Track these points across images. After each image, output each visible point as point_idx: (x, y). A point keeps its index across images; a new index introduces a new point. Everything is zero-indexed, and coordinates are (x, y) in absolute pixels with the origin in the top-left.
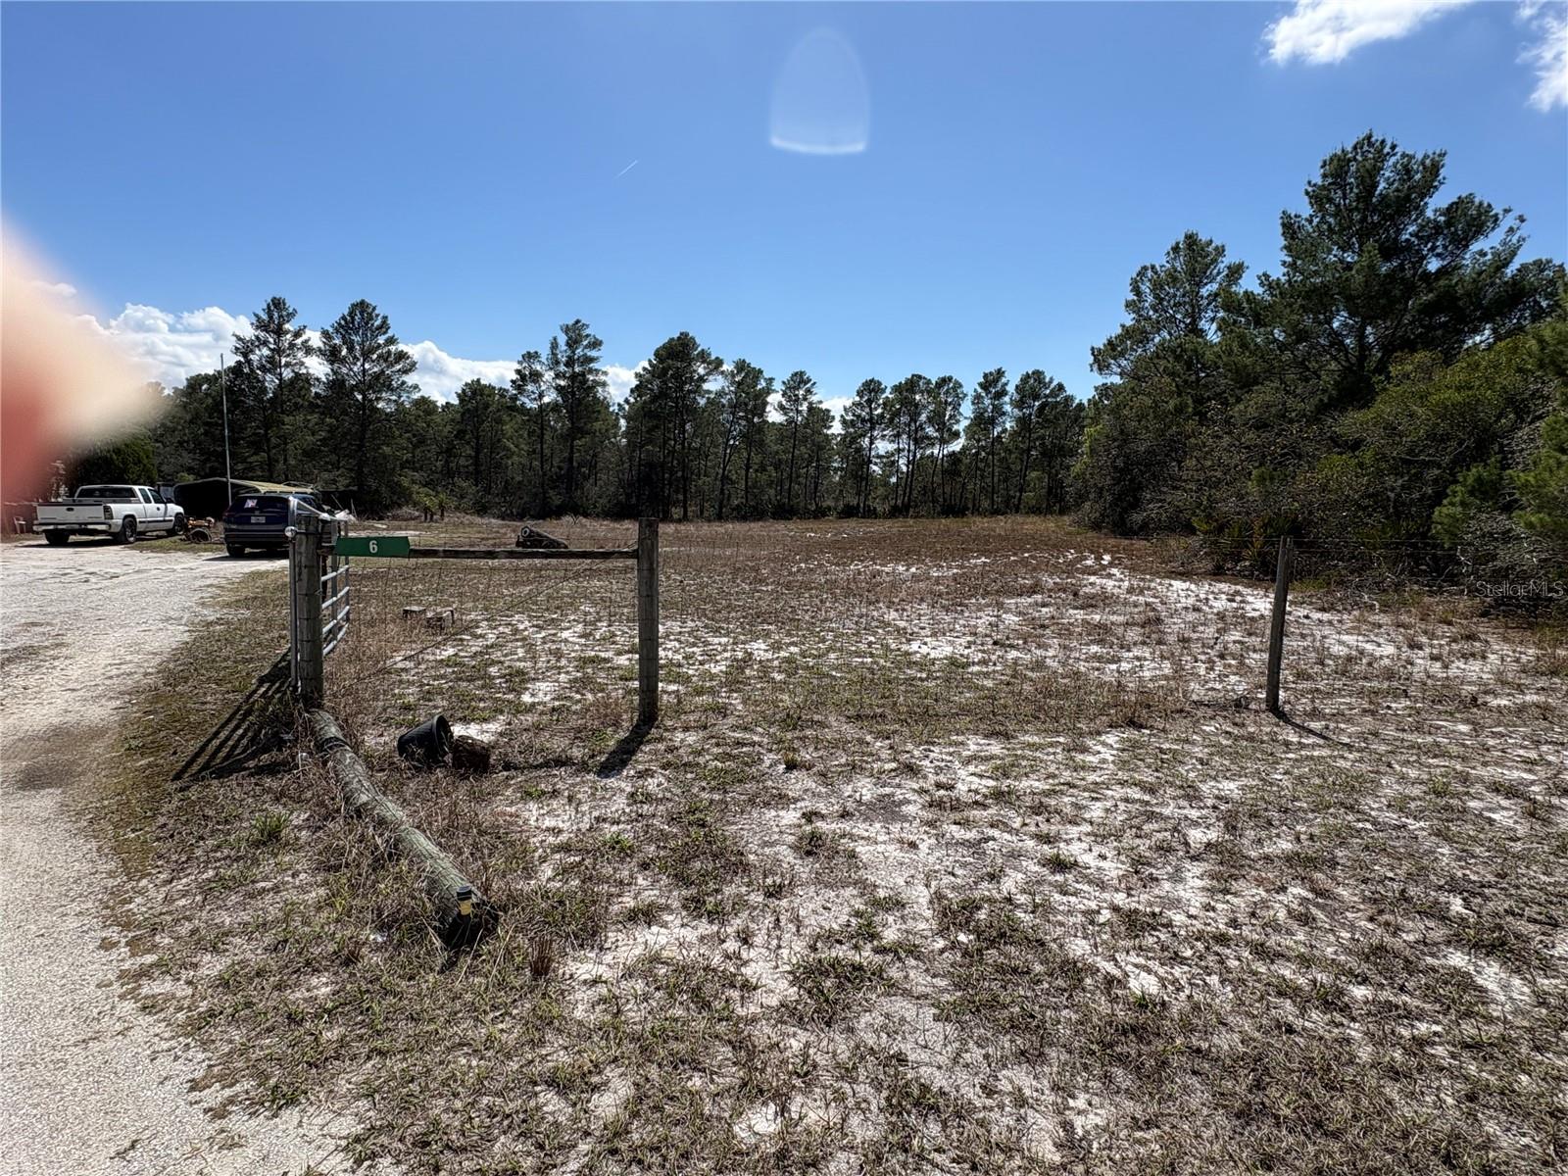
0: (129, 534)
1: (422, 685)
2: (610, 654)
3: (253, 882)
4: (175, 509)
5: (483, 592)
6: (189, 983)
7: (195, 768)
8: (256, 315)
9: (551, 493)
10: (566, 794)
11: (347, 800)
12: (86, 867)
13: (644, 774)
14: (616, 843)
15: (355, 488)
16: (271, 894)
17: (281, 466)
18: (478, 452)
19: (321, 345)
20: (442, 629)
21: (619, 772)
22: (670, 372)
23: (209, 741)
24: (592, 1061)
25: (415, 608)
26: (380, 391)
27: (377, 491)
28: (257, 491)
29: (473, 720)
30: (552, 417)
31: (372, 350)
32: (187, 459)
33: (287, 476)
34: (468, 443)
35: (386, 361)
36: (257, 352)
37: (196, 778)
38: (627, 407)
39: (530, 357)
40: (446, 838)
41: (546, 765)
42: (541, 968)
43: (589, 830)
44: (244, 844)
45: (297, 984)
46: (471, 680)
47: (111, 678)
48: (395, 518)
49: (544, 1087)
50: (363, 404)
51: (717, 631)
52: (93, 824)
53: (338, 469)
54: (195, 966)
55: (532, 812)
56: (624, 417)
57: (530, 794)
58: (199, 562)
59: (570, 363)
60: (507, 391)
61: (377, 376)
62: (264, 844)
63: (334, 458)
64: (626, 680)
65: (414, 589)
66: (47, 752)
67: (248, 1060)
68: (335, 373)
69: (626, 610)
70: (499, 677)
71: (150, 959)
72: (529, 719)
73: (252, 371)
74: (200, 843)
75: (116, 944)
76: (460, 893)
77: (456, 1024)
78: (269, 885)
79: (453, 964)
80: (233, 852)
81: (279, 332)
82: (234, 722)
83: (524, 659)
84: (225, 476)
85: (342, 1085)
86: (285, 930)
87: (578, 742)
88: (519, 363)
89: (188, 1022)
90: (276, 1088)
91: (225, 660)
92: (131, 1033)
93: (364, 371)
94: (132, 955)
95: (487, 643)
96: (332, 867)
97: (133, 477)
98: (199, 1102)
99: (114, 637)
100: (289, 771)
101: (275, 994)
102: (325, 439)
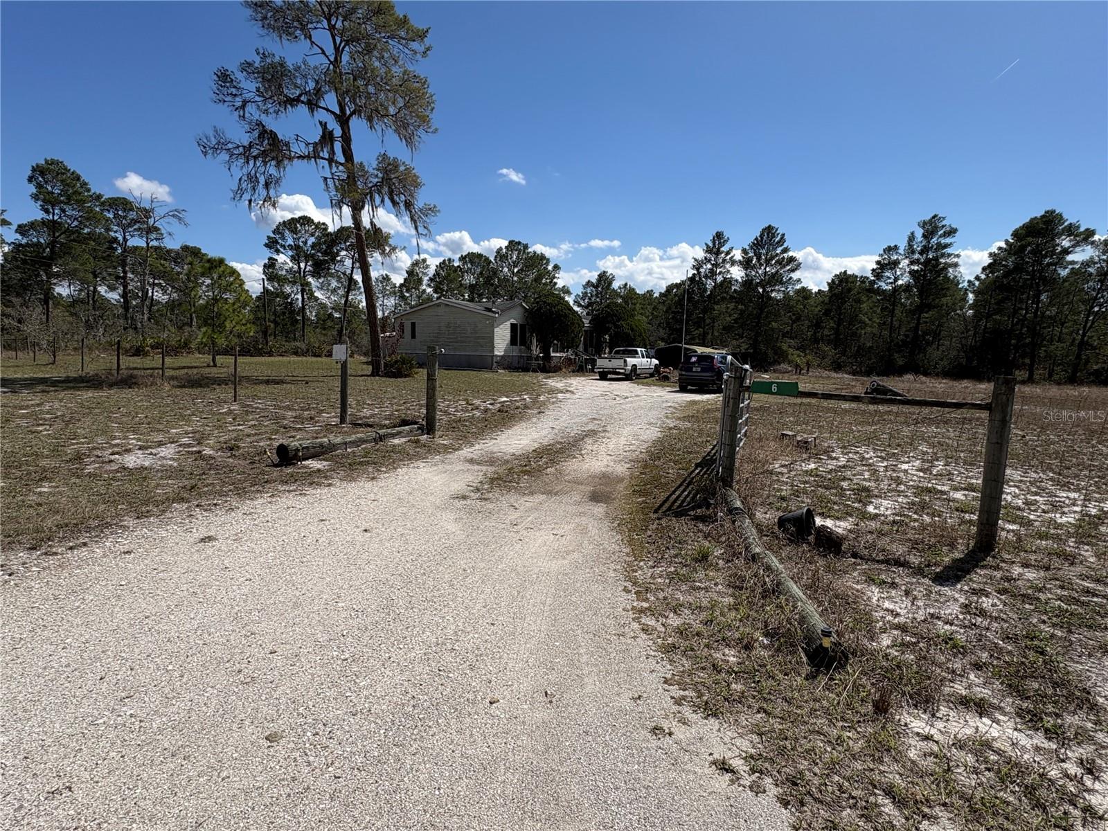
0: (632, 375)
1: (793, 486)
2: (946, 488)
3: (694, 581)
4: (655, 362)
5: (837, 427)
6: (663, 625)
7: (664, 509)
8: (706, 244)
9: (896, 355)
10: (903, 588)
11: (747, 548)
12: (617, 548)
13: (981, 592)
14: (949, 639)
15: (751, 352)
16: (703, 592)
17: (709, 337)
18: (839, 325)
19: (741, 259)
20: (807, 449)
21: (954, 584)
22: (1029, 248)
23: (671, 495)
24: (924, 795)
25: (790, 433)
26: (775, 285)
28: (696, 352)
29: (829, 516)
30: (903, 295)
31: (772, 258)
32: (662, 333)
33: (712, 343)
34: (832, 319)
35: (780, 264)
36: (704, 266)
37: (665, 514)
38: (977, 283)
39: (890, 249)
40: (813, 588)
41: (887, 562)
42: (881, 707)
43: (925, 621)
44: (689, 558)
45: (717, 649)
46: (827, 488)
47: (626, 451)
48: (775, 371)
49: (881, 793)
50: (762, 295)
51: (1065, 486)
52: (620, 526)
53: (742, 338)
54: (667, 617)
55: (874, 593)
56: (973, 292)
57: (873, 580)
58: (665, 393)
59: (925, 250)
60: (868, 278)
61: (773, 275)
62: (700, 561)
63: (741, 331)
64: (962, 511)
65: (787, 420)
66: (601, 484)
67: (692, 680)
68: (747, 275)
69: (962, 455)
70: (849, 490)
71: (645, 605)
72: (873, 525)
73: (700, 278)
74: (668, 551)
75: (630, 591)
76: (822, 631)
77: (816, 717)
78: (703, 586)
79: (814, 677)
80: (684, 561)
81: (718, 253)
82: (683, 487)
83: (869, 480)
84: (681, 342)
85: (743, 720)
86: (711, 615)
87: (914, 551)
88: (881, 255)
89: (663, 646)
90: (707, 703)
91: (679, 450)
92: (637, 640)
93: (766, 272)
94: (638, 600)
95: (840, 464)
96: (737, 587)
97: (638, 343)
98: (669, 691)
99: (627, 430)
100: (713, 522)
101: (706, 650)
102: (737, 319)
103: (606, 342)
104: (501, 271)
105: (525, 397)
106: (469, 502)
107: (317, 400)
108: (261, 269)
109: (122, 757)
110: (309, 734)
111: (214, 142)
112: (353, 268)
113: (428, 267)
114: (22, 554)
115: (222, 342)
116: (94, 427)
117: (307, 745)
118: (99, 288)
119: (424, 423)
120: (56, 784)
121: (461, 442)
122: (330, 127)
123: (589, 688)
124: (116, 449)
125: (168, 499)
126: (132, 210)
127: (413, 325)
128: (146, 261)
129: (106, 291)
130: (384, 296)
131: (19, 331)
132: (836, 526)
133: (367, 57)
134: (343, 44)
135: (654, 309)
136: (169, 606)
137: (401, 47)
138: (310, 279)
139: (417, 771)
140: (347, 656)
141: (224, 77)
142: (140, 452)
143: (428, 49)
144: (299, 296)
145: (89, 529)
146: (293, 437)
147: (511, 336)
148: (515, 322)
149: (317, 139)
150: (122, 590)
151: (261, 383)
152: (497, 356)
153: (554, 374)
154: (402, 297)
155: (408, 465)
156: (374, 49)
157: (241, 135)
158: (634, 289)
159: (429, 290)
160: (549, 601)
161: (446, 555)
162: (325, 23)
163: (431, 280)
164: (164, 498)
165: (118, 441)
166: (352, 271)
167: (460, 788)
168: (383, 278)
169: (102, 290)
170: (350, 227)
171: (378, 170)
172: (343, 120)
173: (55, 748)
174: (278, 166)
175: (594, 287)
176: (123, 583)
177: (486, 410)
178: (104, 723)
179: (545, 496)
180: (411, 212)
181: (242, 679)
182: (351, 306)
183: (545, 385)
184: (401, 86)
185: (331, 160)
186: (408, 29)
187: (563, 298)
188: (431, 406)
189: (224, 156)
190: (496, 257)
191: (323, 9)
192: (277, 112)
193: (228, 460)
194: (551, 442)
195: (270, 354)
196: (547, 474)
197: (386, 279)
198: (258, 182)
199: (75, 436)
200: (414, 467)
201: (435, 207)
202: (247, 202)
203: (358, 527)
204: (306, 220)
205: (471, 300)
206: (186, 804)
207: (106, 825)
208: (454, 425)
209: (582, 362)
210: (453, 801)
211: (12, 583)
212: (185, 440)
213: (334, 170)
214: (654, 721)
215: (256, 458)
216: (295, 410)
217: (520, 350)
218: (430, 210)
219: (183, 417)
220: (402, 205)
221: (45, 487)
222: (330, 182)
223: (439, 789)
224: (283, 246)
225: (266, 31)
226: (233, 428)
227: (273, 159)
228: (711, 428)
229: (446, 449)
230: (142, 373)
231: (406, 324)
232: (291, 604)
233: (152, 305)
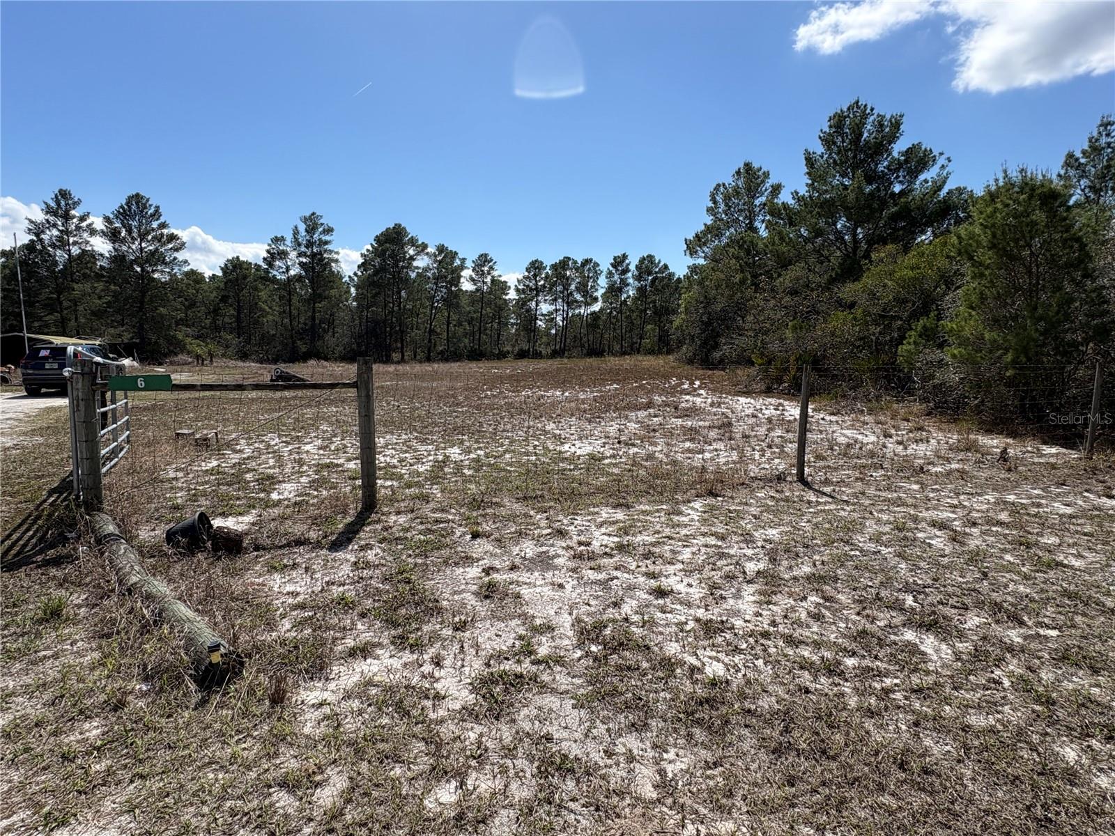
1: (189, 490)
2: (341, 461)
3: (36, 652)
5: (243, 417)
8: (46, 203)
9: (299, 343)
10: (304, 566)
11: (120, 581)
13: (368, 547)
14: (341, 600)
15: (138, 341)
16: (51, 660)
17: (73, 323)
18: (239, 312)
19: (104, 228)
20: (208, 446)
21: (346, 547)
22: (388, 253)
24: (316, 765)
25: (186, 431)
26: (156, 265)
27: (156, 342)
29: (231, 515)
30: (297, 285)
31: (148, 233)
33: (78, 332)
34: (231, 306)
35: (159, 241)
36: (48, 232)
38: (356, 279)
39: (277, 240)
41: (288, 545)
42: (278, 698)
43: (321, 592)
44: (29, 622)
46: (230, 484)
48: (172, 363)
49: (277, 788)
50: (141, 275)
51: (424, 441)
53: (123, 325)
55: (276, 581)
56: (354, 287)
57: (275, 568)
59: (309, 244)
60: (261, 266)
61: (153, 253)
62: (47, 621)
63: (118, 317)
64: (353, 479)
65: (187, 417)
67: (25, 794)
68: (116, 250)
70: (253, 481)
72: (276, 512)
73: (43, 247)
76: (211, 647)
78: (50, 653)
79: (205, 702)
80: (19, 630)
81: (67, 216)
82: (26, 526)
83: (274, 467)
84: (21, 331)
86: (62, 688)
87: (314, 527)
88: (269, 245)
91: (20, 477)
93: (141, 249)
96: (105, 635)
100: (72, 562)
101: (52, 739)
102: (109, 302)
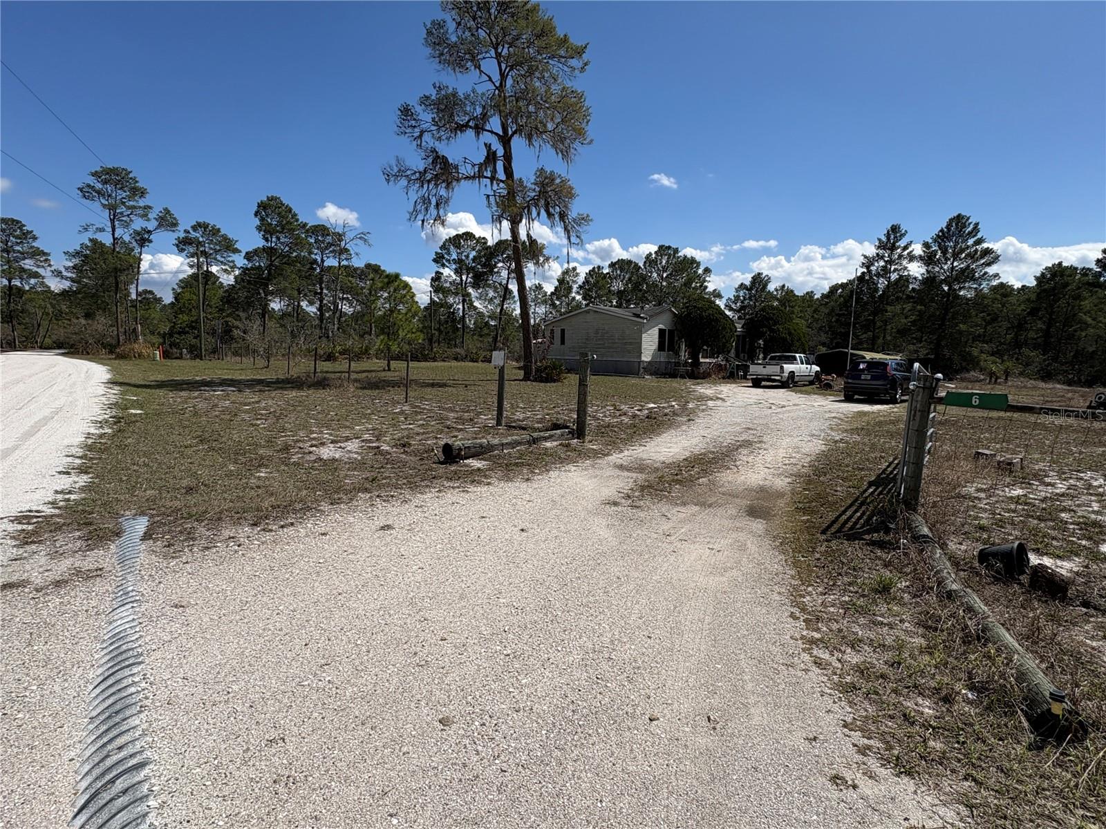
0: (790, 383)
1: (994, 514)
3: (874, 614)
4: (816, 368)
5: (1050, 446)
6: (839, 661)
7: (833, 530)
8: (879, 239)
11: (939, 584)
12: (780, 568)
15: (933, 357)
16: (887, 628)
17: (880, 341)
18: (1049, 327)
19: (922, 254)
20: (1011, 472)
23: (840, 515)
25: (987, 452)
26: (965, 282)
27: (950, 359)
28: (864, 358)
29: (1046, 554)
31: (962, 251)
32: (823, 338)
33: (883, 348)
34: (1040, 319)
35: (972, 258)
36: (876, 264)
37: (835, 536)
40: (1031, 637)
44: (867, 588)
45: (907, 697)
46: (1040, 519)
47: (785, 465)
48: (962, 380)
50: (948, 293)
52: (782, 545)
53: (921, 342)
54: (843, 652)
58: (827, 402)
60: (1090, 270)
61: (963, 271)
62: (880, 592)
63: (919, 334)
65: (982, 436)
66: (758, 499)
67: (878, 728)
68: (928, 272)
70: (1072, 524)
71: (817, 635)
73: (871, 277)
74: (840, 577)
75: (798, 618)
76: (1051, 694)
77: (1045, 798)
78: (885, 621)
79: (1040, 748)
80: (860, 591)
81: (893, 248)
82: (855, 508)
84: (847, 348)
85: (945, 784)
86: (898, 656)
89: (840, 684)
90: (898, 758)
91: (847, 466)
92: (809, 673)
93: (953, 268)
94: (807, 629)
95: (1058, 491)
96: (931, 627)
97: (796, 349)
98: (849, 737)
99: (786, 442)
100: (894, 549)
101: (894, 695)
102: (914, 321)
103: (759, 347)
104: (650, 277)
105: (674, 403)
106: (620, 508)
107: (475, 402)
108: (429, 283)
109: (323, 718)
110: (477, 723)
111: (396, 169)
112: (508, 278)
113: (577, 275)
114: (247, 529)
115: (395, 348)
116: (298, 422)
117: (476, 734)
118: (302, 303)
119: (575, 427)
120: (273, 734)
121: (610, 447)
122: (493, 148)
123: (756, 720)
124: (314, 442)
125: (354, 488)
126: (328, 235)
127: (563, 331)
128: (337, 279)
129: (307, 306)
130: (535, 305)
131: (244, 340)
132: (1057, 566)
133: (529, 79)
134: (507, 70)
135: (815, 311)
136: (357, 586)
137: (560, 65)
138: (470, 290)
139: (578, 779)
140: (509, 652)
141: (406, 111)
142: (332, 445)
143: (586, 64)
144: (460, 306)
145: (295, 511)
146: (456, 437)
147: (659, 342)
148: (661, 326)
149: (481, 159)
150: (321, 568)
151: (426, 386)
152: (643, 362)
153: (703, 381)
154: (553, 305)
155: (560, 468)
156: (536, 70)
157: (417, 162)
158: (792, 291)
159: (578, 297)
160: (708, 619)
161: (599, 562)
162: (493, 52)
163: (580, 287)
164: (352, 487)
165: (315, 435)
166: (508, 281)
167: (622, 805)
168: (536, 287)
169: (304, 304)
170: (507, 240)
171: (535, 184)
172: (505, 140)
173: (272, 701)
174: (447, 188)
175: (747, 289)
176: (321, 561)
177: (634, 416)
178: (309, 685)
179: (697, 508)
180: (565, 222)
181: (418, 661)
182: (506, 314)
183: (694, 391)
184: (559, 102)
185: (492, 179)
186: (568, 48)
187: (714, 302)
188: (582, 412)
189: (404, 182)
190: (645, 262)
191: (491, 40)
192: (448, 139)
193: (401, 456)
194: (703, 451)
195: (434, 360)
196: (699, 485)
197: (539, 288)
198: (430, 203)
199: (284, 430)
200: (565, 471)
201: (588, 216)
202: (420, 222)
203: (515, 526)
204: (468, 236)
205: (619, 306)
206: (374, 772)
207: (311, 778)
208: (603, 430)
209: (733, 368)
210: (616, 817)
211: (240, 553)
212: (366, 436)
213: (495, 187)
214: (833, 769)
215: (425, 455)
216: (457, 412)
217: (668, 357)
218: (584, 219)
219: (365, 416)
220: (556, 216)
221: (262, 472)
222: (492, 199)
223: (601, 801)
224: (448, 261)
225: (442, 66)
226: (406, 426)
227: (444, 182)
228: (884, 442)
229: (596, 454)
230: (332, 376)
231: (557, 331)
232: (458, 595)
233: (341, 316)
